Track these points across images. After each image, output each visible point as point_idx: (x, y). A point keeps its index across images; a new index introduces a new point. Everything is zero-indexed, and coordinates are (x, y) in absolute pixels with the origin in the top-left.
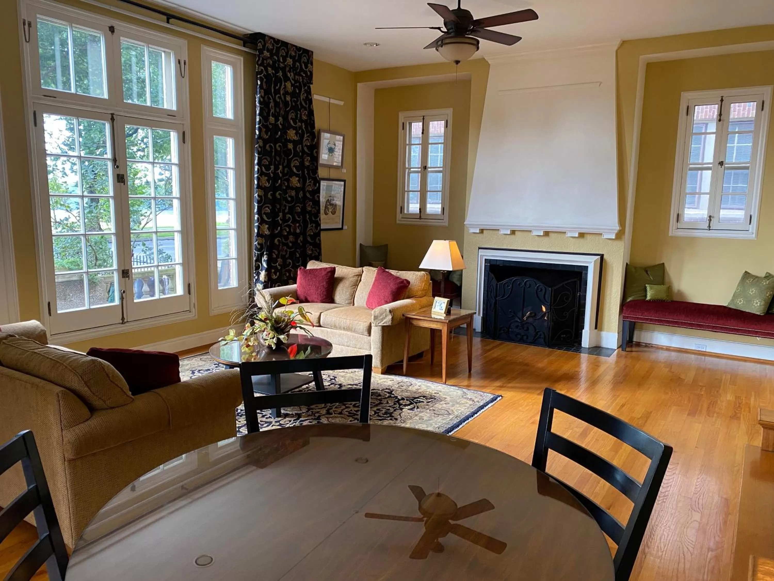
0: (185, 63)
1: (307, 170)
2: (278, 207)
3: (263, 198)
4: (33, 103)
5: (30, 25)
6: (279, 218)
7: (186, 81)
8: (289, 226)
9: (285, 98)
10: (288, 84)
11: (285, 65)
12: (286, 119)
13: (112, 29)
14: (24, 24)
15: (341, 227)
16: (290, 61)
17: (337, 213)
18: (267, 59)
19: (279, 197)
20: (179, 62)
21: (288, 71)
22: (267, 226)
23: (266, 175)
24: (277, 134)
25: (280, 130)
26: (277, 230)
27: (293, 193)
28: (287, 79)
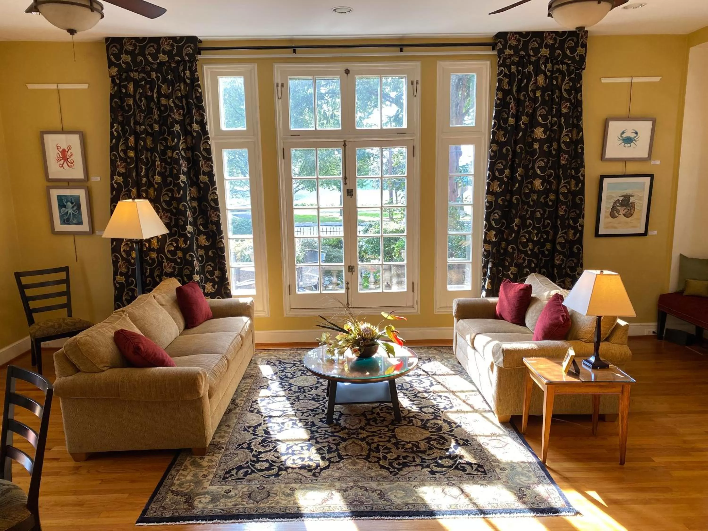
0: (417, 83)
1: (562, 170)
2: (514, 212)
3: (494, 204)
4: (284, 142)
5: (282, 85)
6: (514, 224)
7: (418, 100)
8: (529, 233)
9: (534, 93)
10: (541, 79)
11: (539, 58)
12: (532, 117)
13: (347, 71)
14: (277, 86)
15: (643, 232)
16: (545, 52)
17: (635, 215)
18: (510, 57)
19: (515, 202)
20: (412, 84)
21: (543, 63)
22: (494, 233)
23: (498, 179)
24: (518, 134)
25: (521, 130)
26: (511, 236)
27: (535, 197)
28: (538, 71)
